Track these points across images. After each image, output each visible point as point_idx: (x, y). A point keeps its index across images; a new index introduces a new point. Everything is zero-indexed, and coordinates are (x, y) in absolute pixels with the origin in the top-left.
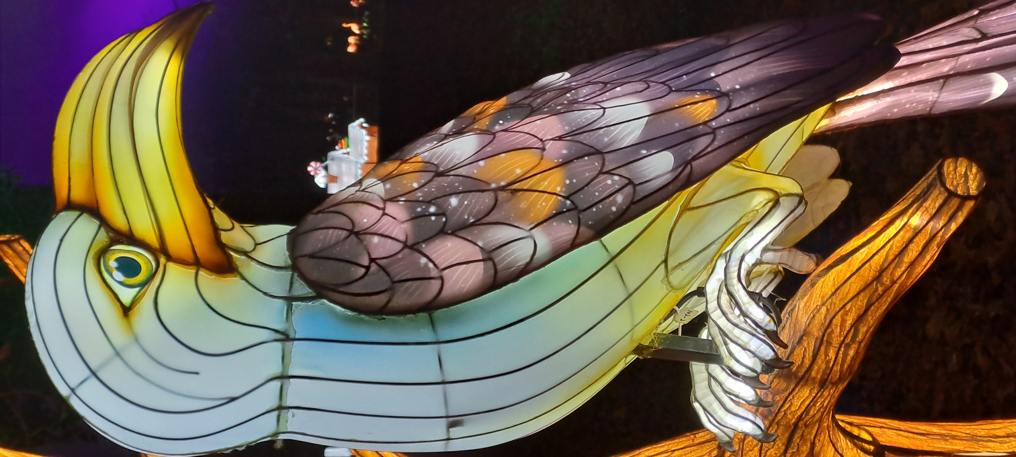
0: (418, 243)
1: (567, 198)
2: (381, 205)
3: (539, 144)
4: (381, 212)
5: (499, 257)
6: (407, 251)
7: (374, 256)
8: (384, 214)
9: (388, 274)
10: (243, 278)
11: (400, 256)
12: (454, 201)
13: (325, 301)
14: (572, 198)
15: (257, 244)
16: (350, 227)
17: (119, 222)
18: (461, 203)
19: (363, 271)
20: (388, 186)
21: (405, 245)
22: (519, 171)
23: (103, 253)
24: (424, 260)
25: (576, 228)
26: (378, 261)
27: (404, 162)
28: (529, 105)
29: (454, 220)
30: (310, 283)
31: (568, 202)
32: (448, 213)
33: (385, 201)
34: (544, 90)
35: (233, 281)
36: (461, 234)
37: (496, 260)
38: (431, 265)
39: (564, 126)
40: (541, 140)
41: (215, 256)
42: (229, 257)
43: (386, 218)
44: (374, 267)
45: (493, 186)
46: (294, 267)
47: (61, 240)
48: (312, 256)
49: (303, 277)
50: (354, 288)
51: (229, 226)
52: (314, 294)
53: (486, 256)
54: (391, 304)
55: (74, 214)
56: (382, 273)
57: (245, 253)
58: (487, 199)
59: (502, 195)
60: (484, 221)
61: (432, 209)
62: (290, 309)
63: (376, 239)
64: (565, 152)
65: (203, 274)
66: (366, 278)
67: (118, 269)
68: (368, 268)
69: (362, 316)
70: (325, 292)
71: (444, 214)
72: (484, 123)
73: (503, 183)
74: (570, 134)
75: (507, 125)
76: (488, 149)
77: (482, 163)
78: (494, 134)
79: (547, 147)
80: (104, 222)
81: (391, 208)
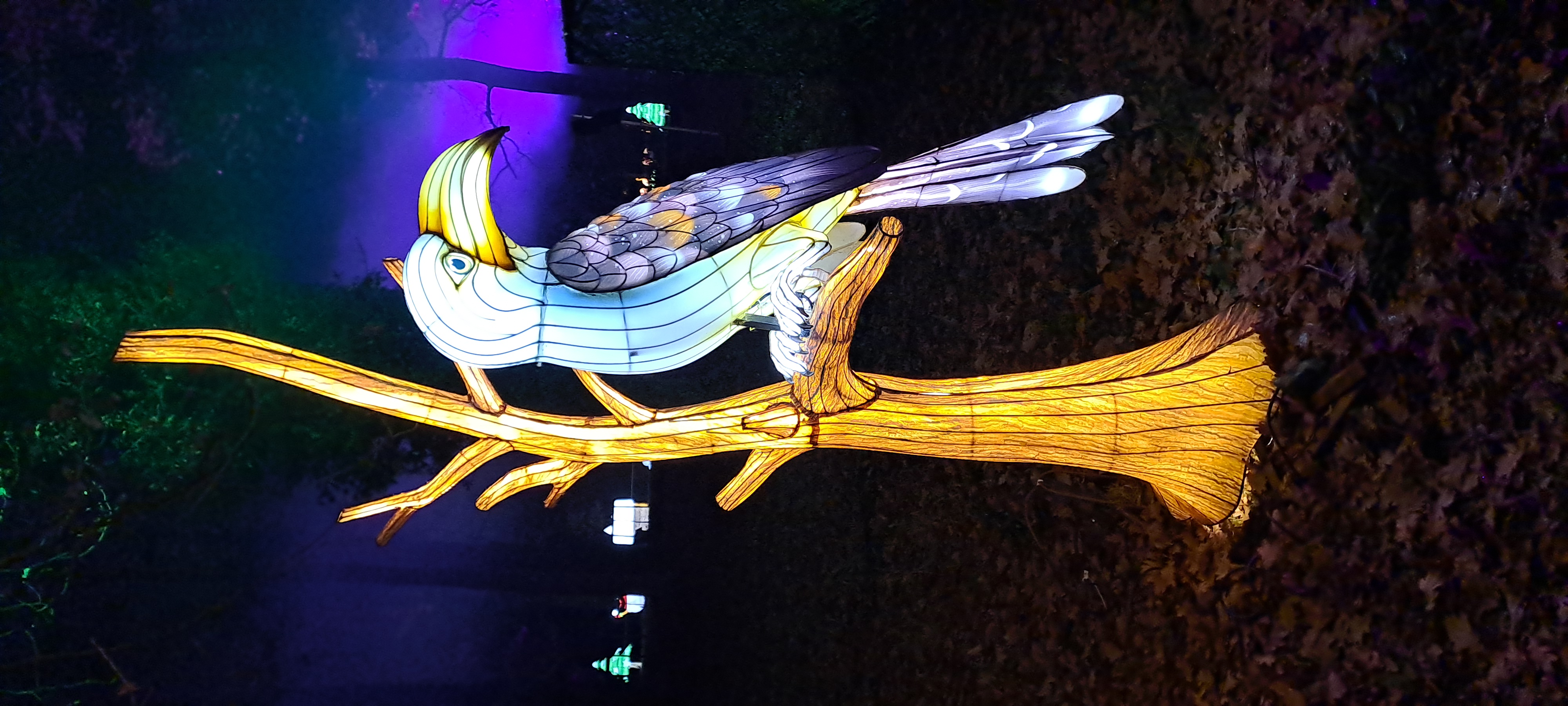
0: (614, 256)
1: (695, 235)
2: (596, 237)
3: (683, 208)
4: (596, 240)
5: (656, 264)
6: (608, 260)
7: (591, 262)
8: (598, 241)
9: (598, 272)
10: (521, 273)
11: (604, 262)
12: (635, 235)
13: (564, 286)
14: (698, 235)
15: (529, 257)
16: (579, 248)
17: (455, 242)
18: (638, 236)
19: (585, 270)
20: (601, 228)
21: (608, 257)
22: (671, 221)
23: (445, 256)
24: (617, 265)
25: (699, 250)
26: (593, 265)
27: (611, 216)
28: (682, 189)
29: (634, 245)
30: (556, 276)
31: (695, 237)
32: (631, 241)
33: (598, 235)
34: (690, 181)
35: (514, 274)
36: (637, 252)
37: (655, 266)
38: (620, 267)
39: (697, 199)
40: (684, 206)
41: (506, 261)
42: (514, 262)
43: (598, 243)
44: (590, 268)
45: (656, 228)
46: (548, 269)
47: (423, 249)
48: (558, 262)
49: (553, 273)
50: (579, 279)
51: (514, 246)
52: (558, 282)
53: (650, 264)
54: (600, 287)
55: (431, 236)
56: (595, 271)
57: (522, 261)
58: (653, 234)
59: (661, 233)
60: (650, 246)
61: (623, 239)
62: (545, 288)
63: (592, 253)
64: (696, 212)
65: (499, 269)
66: (586, 274)
67: (453, 264)
68: (587, 268)
69: (584, 294)
70: (564, 281)
71: (629, 242)
72: (655, 197)
73: (662, 227)
74: (700, 203)
75: (668, 198)
76: (655, 209)
77: (651, 216)
78: (660, 202)
79: (687, 209)
80: (446, 241)
81: (601, 239)
